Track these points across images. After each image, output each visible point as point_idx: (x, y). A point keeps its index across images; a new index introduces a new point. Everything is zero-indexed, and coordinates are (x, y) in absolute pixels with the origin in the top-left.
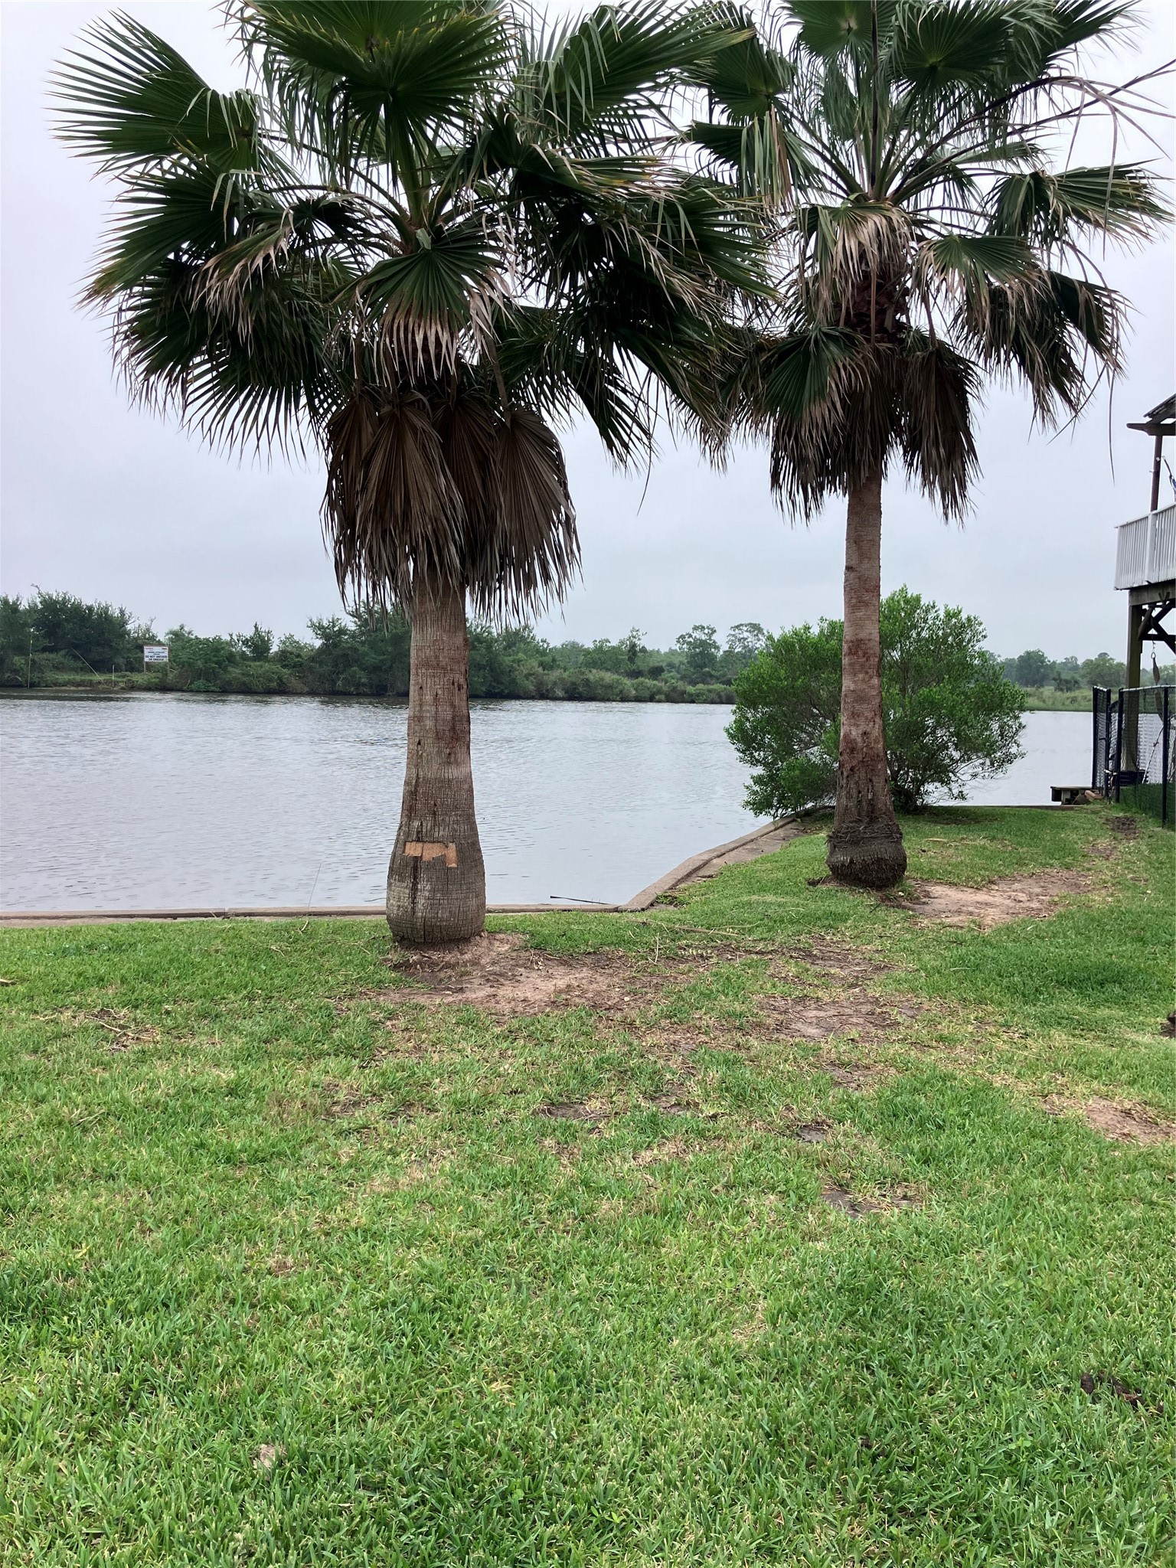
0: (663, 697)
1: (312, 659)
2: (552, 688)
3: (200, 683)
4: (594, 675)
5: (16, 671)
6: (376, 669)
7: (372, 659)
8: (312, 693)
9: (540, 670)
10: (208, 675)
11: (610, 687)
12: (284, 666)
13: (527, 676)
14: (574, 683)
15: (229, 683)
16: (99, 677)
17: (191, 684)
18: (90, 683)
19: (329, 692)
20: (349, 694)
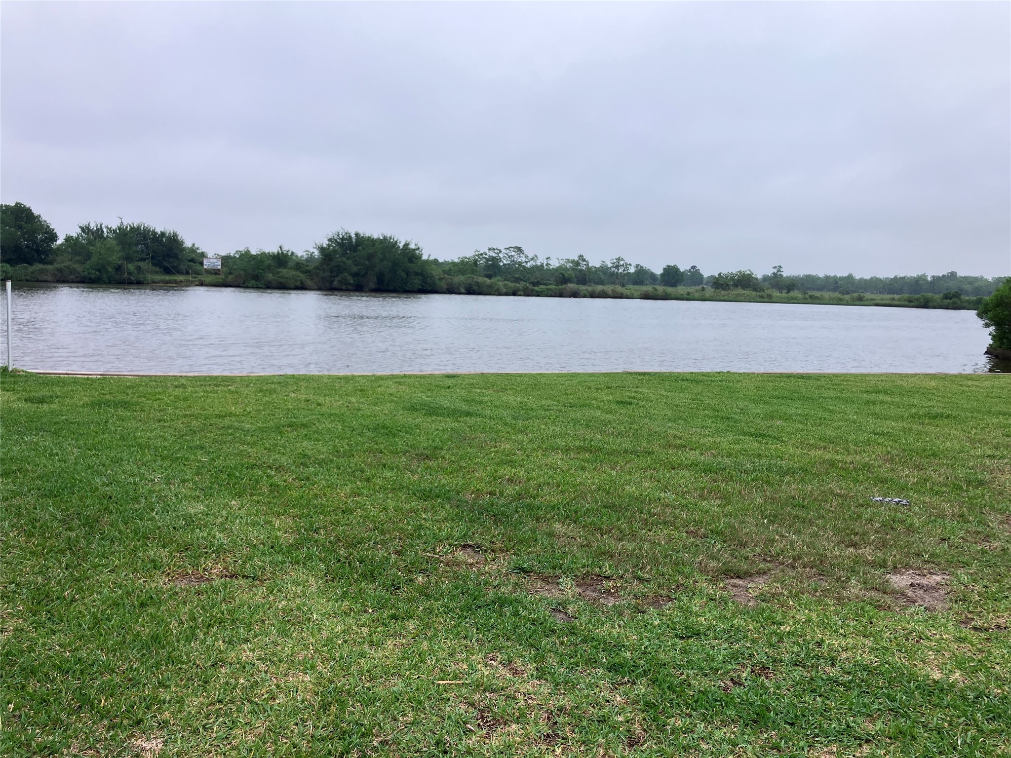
1: (317, 268)
2: (458, 287)
3: (253, 282)
4: (480, 279)
5: (130, 274)
8: (319, 289)
10: (256, 278)
11: (490, 286)
12: (301, 272)
14: (470, 284)
15: (270, 282)
16: (181, 278)
17: (243, 283)
18: (175, 282)
19: (329, 288)
20: (342, 290)
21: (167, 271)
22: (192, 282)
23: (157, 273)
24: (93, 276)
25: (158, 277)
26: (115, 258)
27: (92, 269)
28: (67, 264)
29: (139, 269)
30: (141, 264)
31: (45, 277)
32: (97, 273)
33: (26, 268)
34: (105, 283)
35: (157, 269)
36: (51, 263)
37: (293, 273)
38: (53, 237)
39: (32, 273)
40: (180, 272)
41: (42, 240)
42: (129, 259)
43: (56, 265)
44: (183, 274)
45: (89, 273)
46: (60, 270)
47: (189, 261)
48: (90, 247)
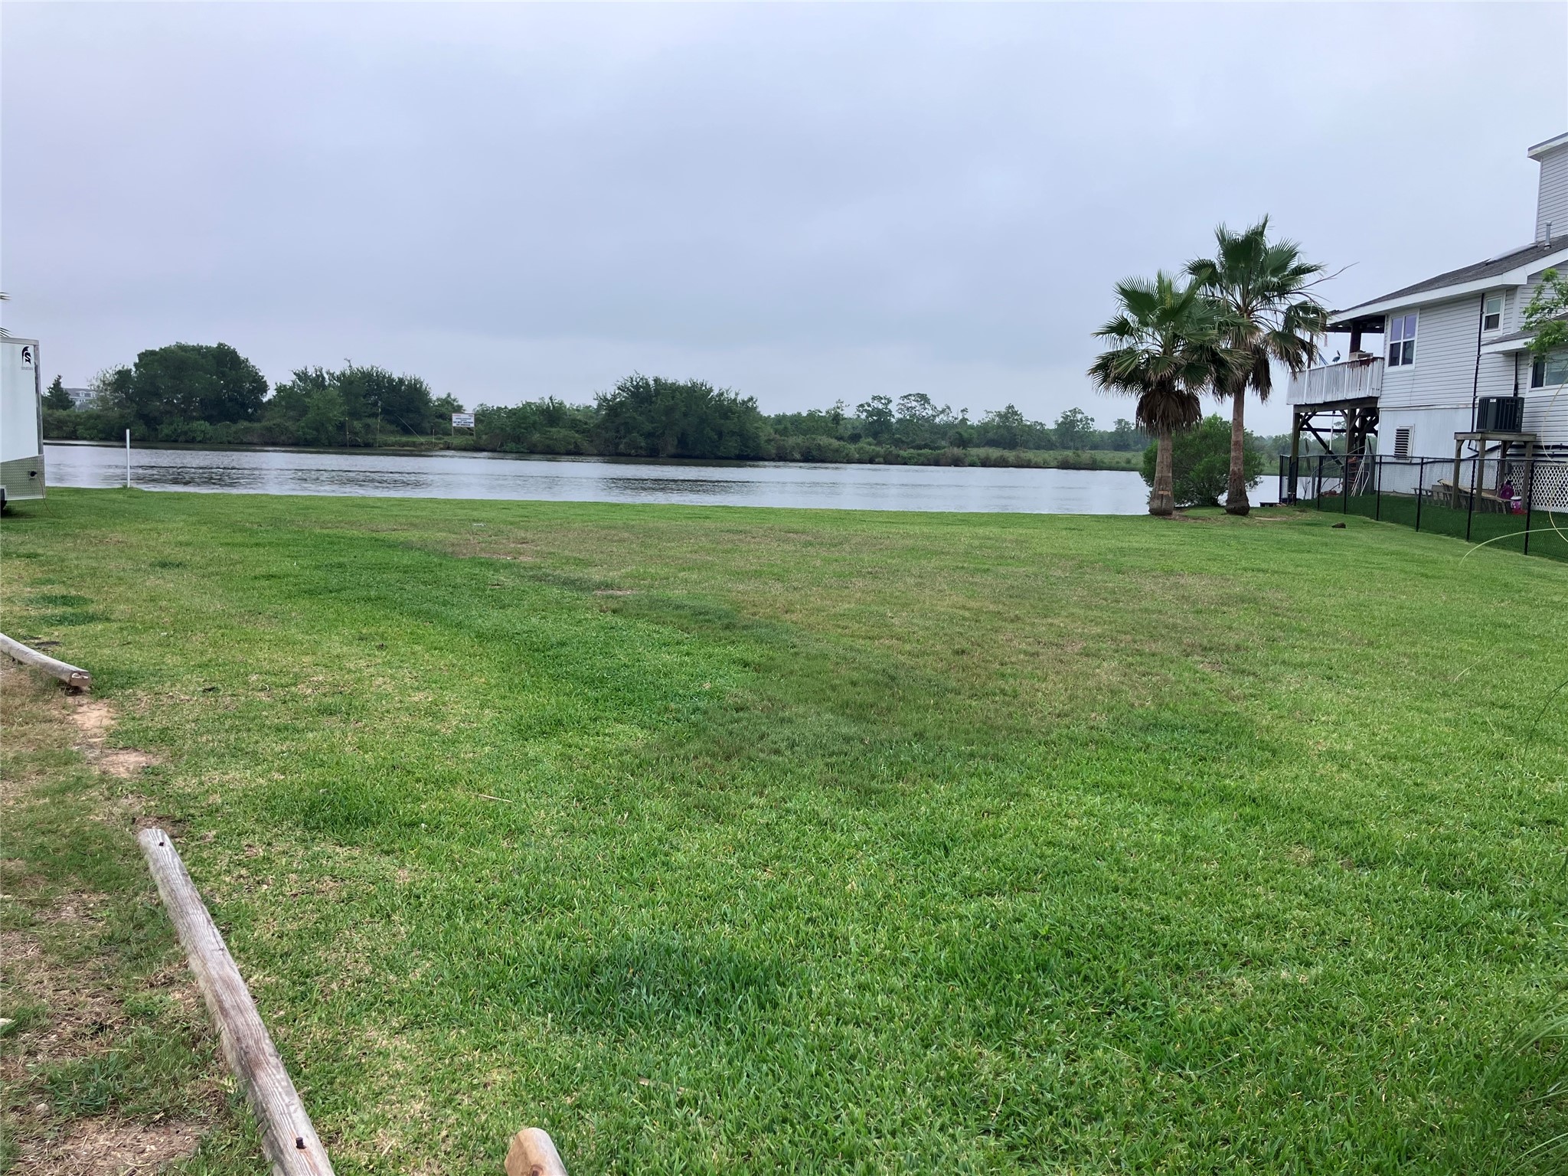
0: (881, 460)
1: (598, 426)
2: (790, 452)
3: (512, 445)
4: (824, 440)
5: (356, 434)
6: (649, 435)
7: (648, 427)
8: (600, 454)
9: (778, 437)
10: (517, 439)
12: (577, 432)
13: (769, 441)
14: (806, 448)
15: (535, 445)
16: (422, 439)
17: (502, 445)
18: (414, 444)
19: (614, 454)
20: (629, 455)
21: (406, 431)
22: (436, 445)
23: (392, 432)
24: (308, 437)
25: (392, 439)
26: (337, 413)
27: (309, 428)
28: (278, 421)
29: (367, 426)
30: (370, 421)
31: (249, 438)
32: (314, 432)
33: (229, 427)
34: (324, 445)
35: (393, 427)
36: (259, 420)
37: (564, 432)
38: (263, 387)
39: (235, 433)
40: (422, 432)
41: (251, 391)
42: (354, 414)
43: (265, 423)
44: (427, 434)
45: (304, 434)
46: (269, 429)
47: (437, 417)
48: (307, 400)
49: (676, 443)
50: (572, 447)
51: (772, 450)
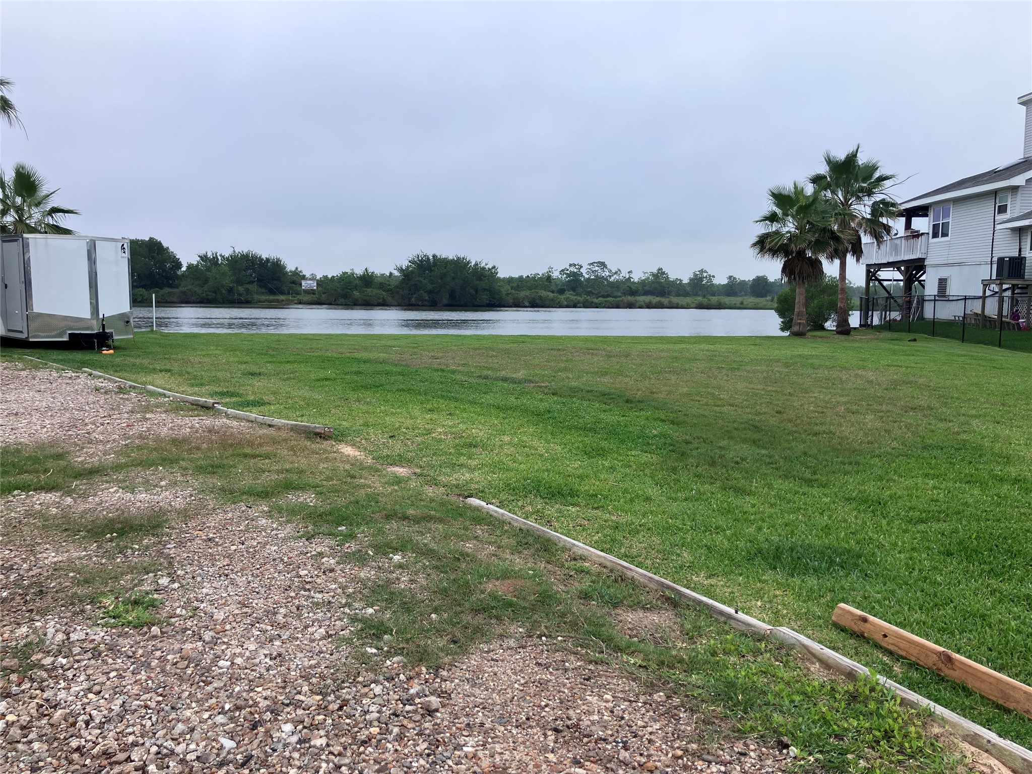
0: (582, 305)
1: (397, 287)
2: (523, 301)
3: (342, 300)
4: (543, 293)
5: (240, 295)
6: (430, 292)
7: (430, 287)
8: (399, 305)
9: (513, 291)
10: (345, 296)
12: (384, 291)
13: (508, 294)
14: (534, 298)
15: (357, 300)
16: (282, 297)
17: (335, 300)
18: (278, 301)
19: (408, 305)
20: (418, 305)
21: (272, 292)
22: (292, 301)
23: (263, 293)
24: (210, 297)
25: (263, 298)
26: (227, 282)
27: (210, 291)
28: (190, 287)
29: (247, 290)
30: (248, 286)
31: (171, 299)
32: (214, 294)
33: (158, 292)
34: (220, 303)
35: (263, 290)
36: (177, 287)
37: (376, 291)
38: (178, 265)
39: (163, 296)
40: (282, 293)
41: (170, 269)
42: (239, 282)
43: (182, 289)
44: (285, 294)
45: (207, 295)
46: (184, 293)
47: (291, 283)
48: (208, 273)
49: (448, 296)
50: (381, 301)
51: (510, 300)
